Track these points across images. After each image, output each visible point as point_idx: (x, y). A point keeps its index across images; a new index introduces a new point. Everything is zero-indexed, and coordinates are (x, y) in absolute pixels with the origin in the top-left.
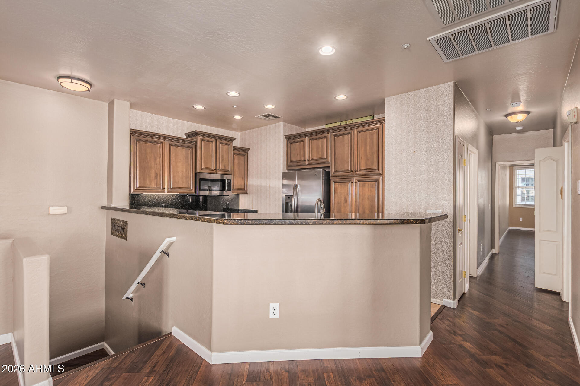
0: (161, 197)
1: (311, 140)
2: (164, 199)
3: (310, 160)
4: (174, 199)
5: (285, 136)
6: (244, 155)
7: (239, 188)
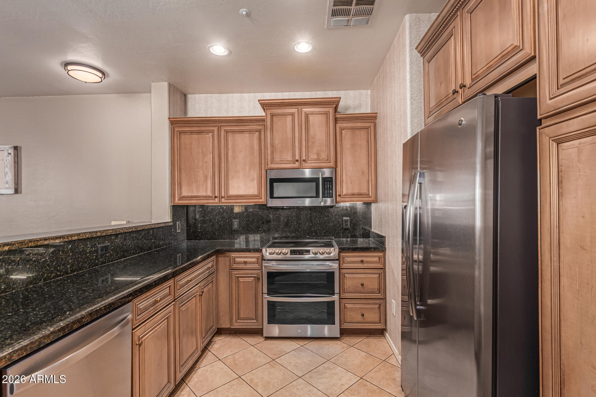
1: (471, 11)
5: (416, 49)
6: (369, 128)
7: (356, 191)
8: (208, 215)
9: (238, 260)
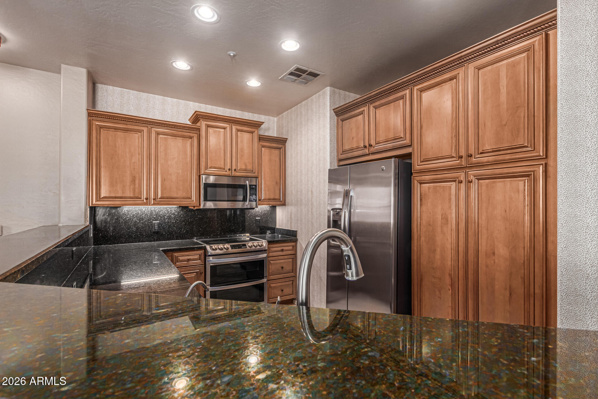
0: (152, 211)
1: (376, 108)
2: (156, 215)
3: (374, 144)
4: (174, 214)
5: (333, 110)
6: (280, 149)
7: (272, 197)
8: (123, 217)
9: (181, 258)
